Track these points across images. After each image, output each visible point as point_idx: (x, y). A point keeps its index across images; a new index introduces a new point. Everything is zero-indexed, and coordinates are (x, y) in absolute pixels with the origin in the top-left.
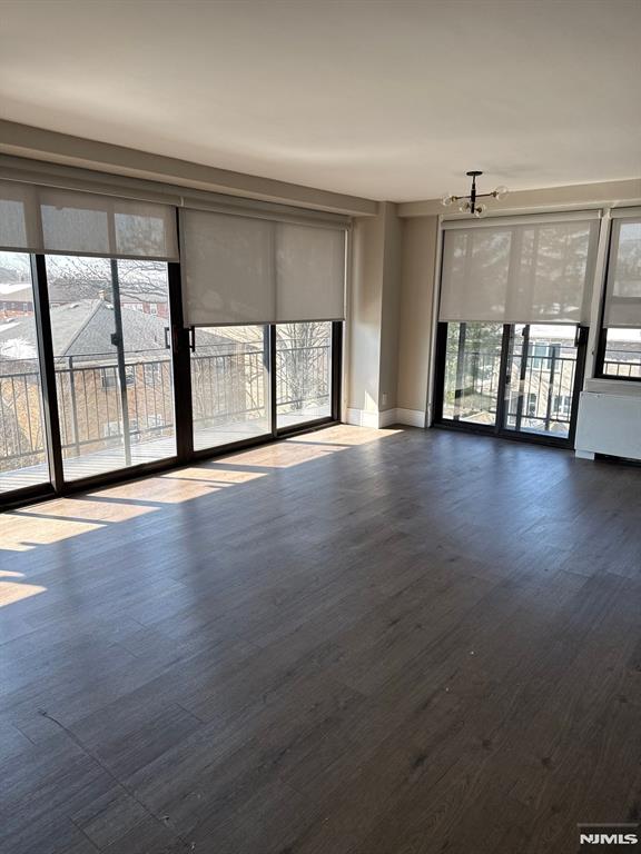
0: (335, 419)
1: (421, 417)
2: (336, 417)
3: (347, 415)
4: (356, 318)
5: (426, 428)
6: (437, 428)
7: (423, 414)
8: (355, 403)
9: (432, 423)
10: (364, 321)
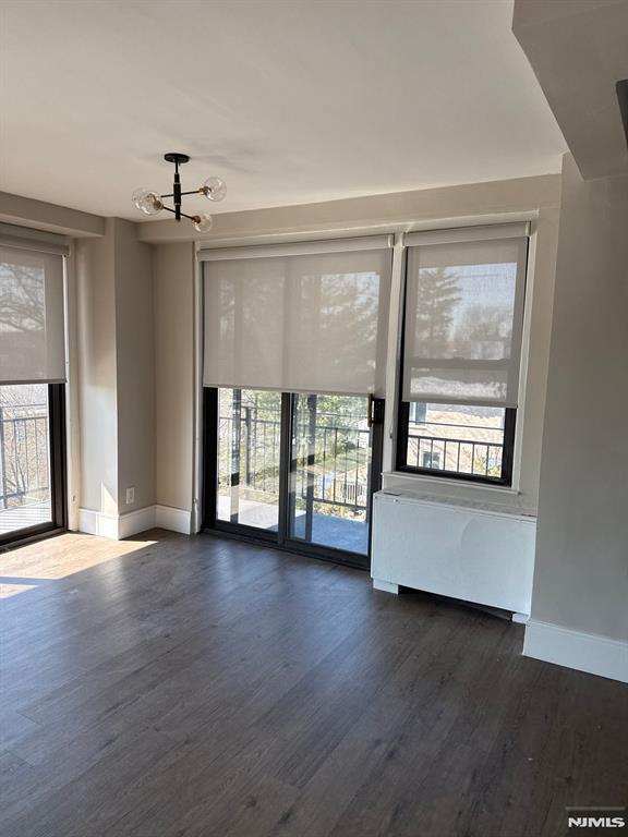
0: (58, 525)
1: (185, 518)
2: (59, 522)
3: (78, 519)
4: (86, 378)
5: (192, 534)
6: (208, 534)
7: (188, 515)
8: (89, 502)
9: (203, 527)
10: (95, 382)
